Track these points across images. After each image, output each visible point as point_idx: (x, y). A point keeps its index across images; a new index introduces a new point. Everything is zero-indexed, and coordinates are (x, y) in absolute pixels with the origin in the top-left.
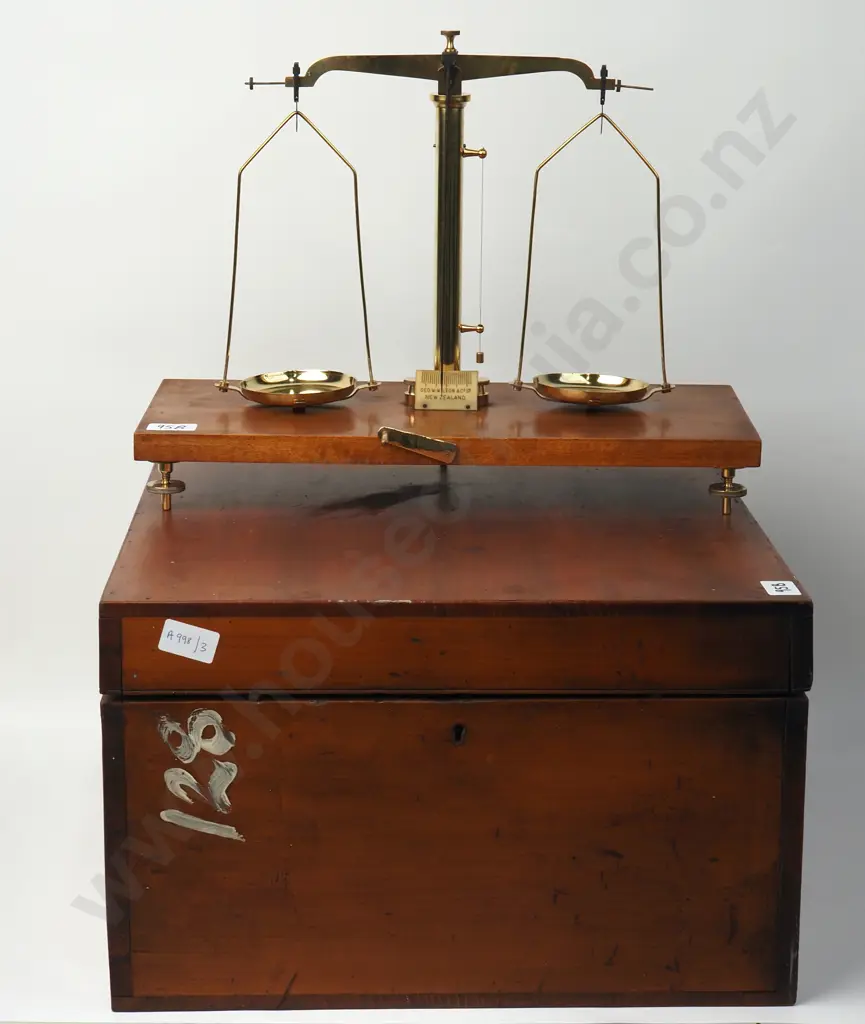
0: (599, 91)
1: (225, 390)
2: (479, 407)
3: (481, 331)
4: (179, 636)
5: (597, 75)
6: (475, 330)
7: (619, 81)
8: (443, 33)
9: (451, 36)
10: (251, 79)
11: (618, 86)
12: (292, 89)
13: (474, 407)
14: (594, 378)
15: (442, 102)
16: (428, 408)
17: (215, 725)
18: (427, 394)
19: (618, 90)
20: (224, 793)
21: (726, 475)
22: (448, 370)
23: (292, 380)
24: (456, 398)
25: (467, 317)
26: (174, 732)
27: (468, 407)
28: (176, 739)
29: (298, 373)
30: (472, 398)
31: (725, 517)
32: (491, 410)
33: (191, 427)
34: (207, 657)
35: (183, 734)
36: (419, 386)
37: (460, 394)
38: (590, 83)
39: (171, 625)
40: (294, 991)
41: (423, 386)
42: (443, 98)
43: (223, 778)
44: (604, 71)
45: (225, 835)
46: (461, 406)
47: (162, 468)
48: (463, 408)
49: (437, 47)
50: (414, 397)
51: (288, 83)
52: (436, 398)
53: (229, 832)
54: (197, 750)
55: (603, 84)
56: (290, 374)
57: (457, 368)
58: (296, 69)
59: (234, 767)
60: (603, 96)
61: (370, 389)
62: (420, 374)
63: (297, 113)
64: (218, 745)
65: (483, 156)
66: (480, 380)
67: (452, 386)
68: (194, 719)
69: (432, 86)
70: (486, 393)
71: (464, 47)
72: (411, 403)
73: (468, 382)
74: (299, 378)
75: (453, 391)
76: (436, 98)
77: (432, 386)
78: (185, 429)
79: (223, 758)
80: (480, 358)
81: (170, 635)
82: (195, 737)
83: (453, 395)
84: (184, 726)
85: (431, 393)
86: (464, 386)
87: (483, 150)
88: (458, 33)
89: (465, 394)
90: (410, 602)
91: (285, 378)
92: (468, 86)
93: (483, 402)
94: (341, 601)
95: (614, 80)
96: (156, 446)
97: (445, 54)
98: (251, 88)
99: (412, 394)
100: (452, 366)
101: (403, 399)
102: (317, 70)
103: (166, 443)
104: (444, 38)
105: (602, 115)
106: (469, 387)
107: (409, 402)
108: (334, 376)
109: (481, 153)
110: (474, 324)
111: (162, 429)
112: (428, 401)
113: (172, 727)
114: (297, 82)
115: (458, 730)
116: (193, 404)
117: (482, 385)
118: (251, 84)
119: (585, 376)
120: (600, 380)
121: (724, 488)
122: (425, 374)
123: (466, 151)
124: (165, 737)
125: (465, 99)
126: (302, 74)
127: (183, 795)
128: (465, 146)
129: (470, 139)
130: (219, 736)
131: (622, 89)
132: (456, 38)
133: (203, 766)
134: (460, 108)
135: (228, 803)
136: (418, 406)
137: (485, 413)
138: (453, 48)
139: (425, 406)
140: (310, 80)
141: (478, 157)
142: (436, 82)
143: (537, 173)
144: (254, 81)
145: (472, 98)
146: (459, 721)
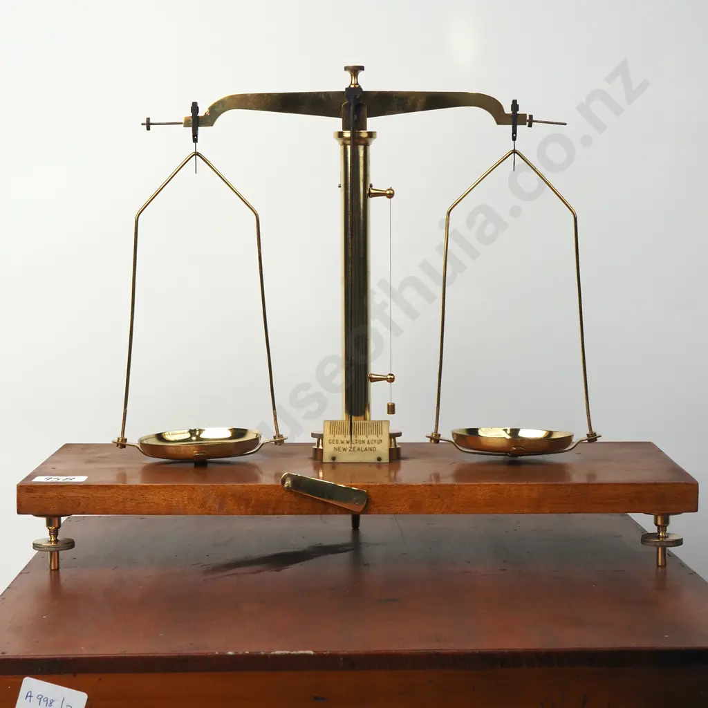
0: (511, 126)
1: (123, 446)
2: (391, 459)
3: (392, 380)
4: (40, 698)
5: (508, 110)
6: (386, 379)
7: (531, 117)
8: (346, 68)
9: (355, 71)
10: (148, 119)
11: (530, 121)
12: (190, 129)
13: (386, 459)
14: (514, 432)
15: (347, 139)
16: (337, 461)
18: (335, 445)
19: (530, 126)
21: (659, 523)
22: (357, 421)
23: (194, 438)
24: (366, 449)
25: (376, 366)
27: (379, 459)
29: (201, 431)
30: (383, 450)
31: (660, 569)
32: (404, 464)
33: (81, 479)
36: (326, 439)
37: (370, 446)
38: (500, 118)
39: (30, 684)
41: (331, 437)
42: (347, 134)
44: (515, 106)
46: (372, 458)
48: (375, 460)
49: (339, 83)
50: (322, 450)
51: (186, 124)
52: (345, 450)
55: (515, 119)
56: (192, 432)
57: (367, 418)
58: (195, 108)
60: (514, 132)
61: (276, 442)
62: (328, 425)
63: (197, 154)
65: (390, 196)
66: (391, 432)
67: (361, 438)
69: (336, 123)
70: (398, 446)
71: (369, 83)
72: (319, 458)
73: (379, 432)
74: (202, 436)
75: (364, 442)
76: (340, 135)
77: (340, 437)
78: (73, 481)
80: (391, 409)
81: (29, 696)
83: (363, 446)
85: (340, 445)
86: (373, 437)
87: (390, 189)
88: (362, 68)
89: (375, 445)
90: (312, 653)
91: (188, 435)
92: (373, 123)
93: (396, 455)
94: (230, 653)
95: (525, 115)
96: (41, 497)
97: (348, 89)
98: (148, 129)
99: (321, 447)
100: (362, 417)
101: (311, 455)
102: (217, 110)
103: (51, 494)
104: (348, 74)
105: (514, 152)
106: (380, 437)
107: (317, 454)
108: (238, 433)
109: (388, 192)
110: (384, 372)
111: (50, 481)
112: (337, 454)
114: (196, 121)
116: (89, 462)
117: (393, 436)
118: (148, 125)
119: (506, 430)
121: (658, 537)
122: (334, 426)
123: (372, 191)
125: (371, 135)
126: (201, 114)
128: (371, 186)
131: (533, 123)
132: (361, 74)
134: (367, 146)
136: (326, 459)
137: (398, 468)
138: (357, 84)
139: (334, 458)
140: (210, 119)
141: (385, 197)
142: (341, 119)
143: (449, 213)
144: (151, 122)
145: (378, 135)
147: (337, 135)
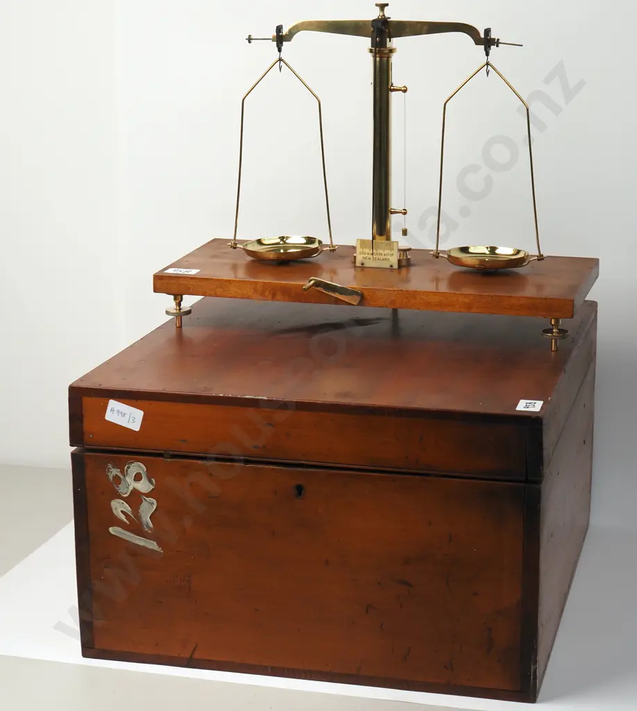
0: (485, 47)
1: (235, 248)
2: (400, 266)
3: (405, 213)
4: (118, 412)
5: (482, 35)
6: (401, 213)
7: (498, 40)
8: (377, 5)
9: (383, 7)
10: (250, 36)
11: (498, 43)
12: (276, 43)
13: (396, 266)
14: (493, 249)
15: (375, 54)
16: (365, 266)
17: (142, 472)
18: (364, 256)
19: (497, 46)
20: (149, 519)
21: (553, 323)
22: (382, 240)
24: (383, 259)
25: (395, 203)
26: (116, 475)
27: (391, 266)
28: (117, 480)
29: (287, 238)
30: (394, 260)
32: (413, 269)
33: (193, 272)
34: (136, 427)
35: (122, 477)
36: (359, 250)
37: (386, 257)
38: (478, 41)
39: (113, 404)
40: (196, 656)
41: (361, 250)
43: (148, 509)
44: (487, 31)
45: (150, 547)
46: (387, 265)
47: (175, 299)
48: (388, 267)
50: (356, 257)
51: (273, 39)
52: (370, 259)
53: (152, 545)
54: (131, 488)
55: (487, 41)
56: (282, 238)
57: (388, 238)
58: (279, 29)
59: (155, 501)
60: (487, 50)
61: (330, 250)
62: (360, 242)
63: (280, 60)
64: (144, 486)
65: (405, 91)
66: (400, 248)
67: (380, 251)
68: (129, 468)
70: (409, 257)
71: (394, 14)
73: (393, 249)
74: (287, 241)
75: (381, 254)
76: (371, 51)
77: (367, 251)
78: (190, 273)
79: (148, 495)
80: (405, 232)
81: (112, 410)
82: (129, 479)
83: (381, 257)
84: (122, 472)
85: (366, 255)
86: (388, 252)
87: (405, 87)
88: (387, 5)
89: (389, 257)
90: (266, 398)
91: (279, 240)
92: (396, 43)
93: (404, 263)
94: (221, 395)
95: (494, 39)
97: (378, 20)
98: (250, 42)
99: (355, 255)
100: (384, 237)
102: (293, 31)
104: (378, 8)
105: (488, 64)
106: (392, 252)
108: (310, 240)
109: (403, 89)
110: (400, 208)
112: (364, 261)
113: (115, 472)
114: (280, 39)
115: (299, 489)
116: (214, 256)
117: (403, 251)
118: (250, 40)
119: (487, 248)
120: (497, 252)
121: (552, 333)
122: (363, 242)
123: (392, 88)
124: (111, 478)
125: (391, 51)
126: (283, 33)
127: (123, 517)
128: (392, 84)
129: (396, 79)
130: (144, 481)
131: (500, 45)
132: (386, 8)
133: (135, 499)
134: (388, 58)
135: (151, 525)
136: (358, 264)
137: (407, 271)
138: (384, 15)
139: (363, 264)
140: (289, 37)
141: (401, 92)
142: (370, 39)
143: (445, 104)
144: (251, 38)
145: (397, 50)
146: (300, 482)
147: (369, 51)
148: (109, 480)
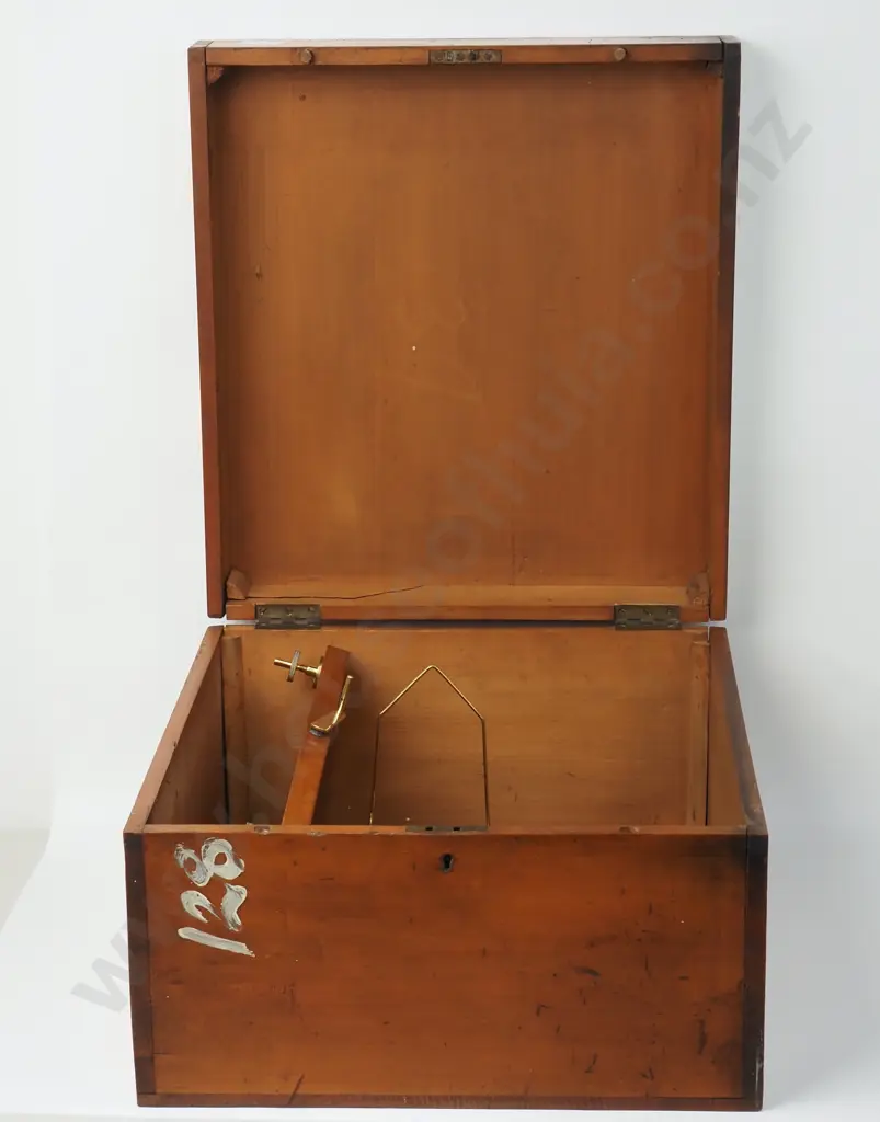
17: (226, 852)
20: (235, 913)
26: (189, 859)
28: (191, 864)
35: (197, 860)
40: (300, 1092)
43: (234, 900)
45: (238, 951)
53: (241, 948)
59: (244, 890)
68: (207, 847)
79: (234, 882)
82: (208, 862)
84: (198, 853)
113: (189, 854)
115: (447, 860)
124: (181, 863)
127: (199, 915)
130: (230, 862)
133: (216, 889)
135: (239, 922)
146: (448, 851)
148: (178, 864)
